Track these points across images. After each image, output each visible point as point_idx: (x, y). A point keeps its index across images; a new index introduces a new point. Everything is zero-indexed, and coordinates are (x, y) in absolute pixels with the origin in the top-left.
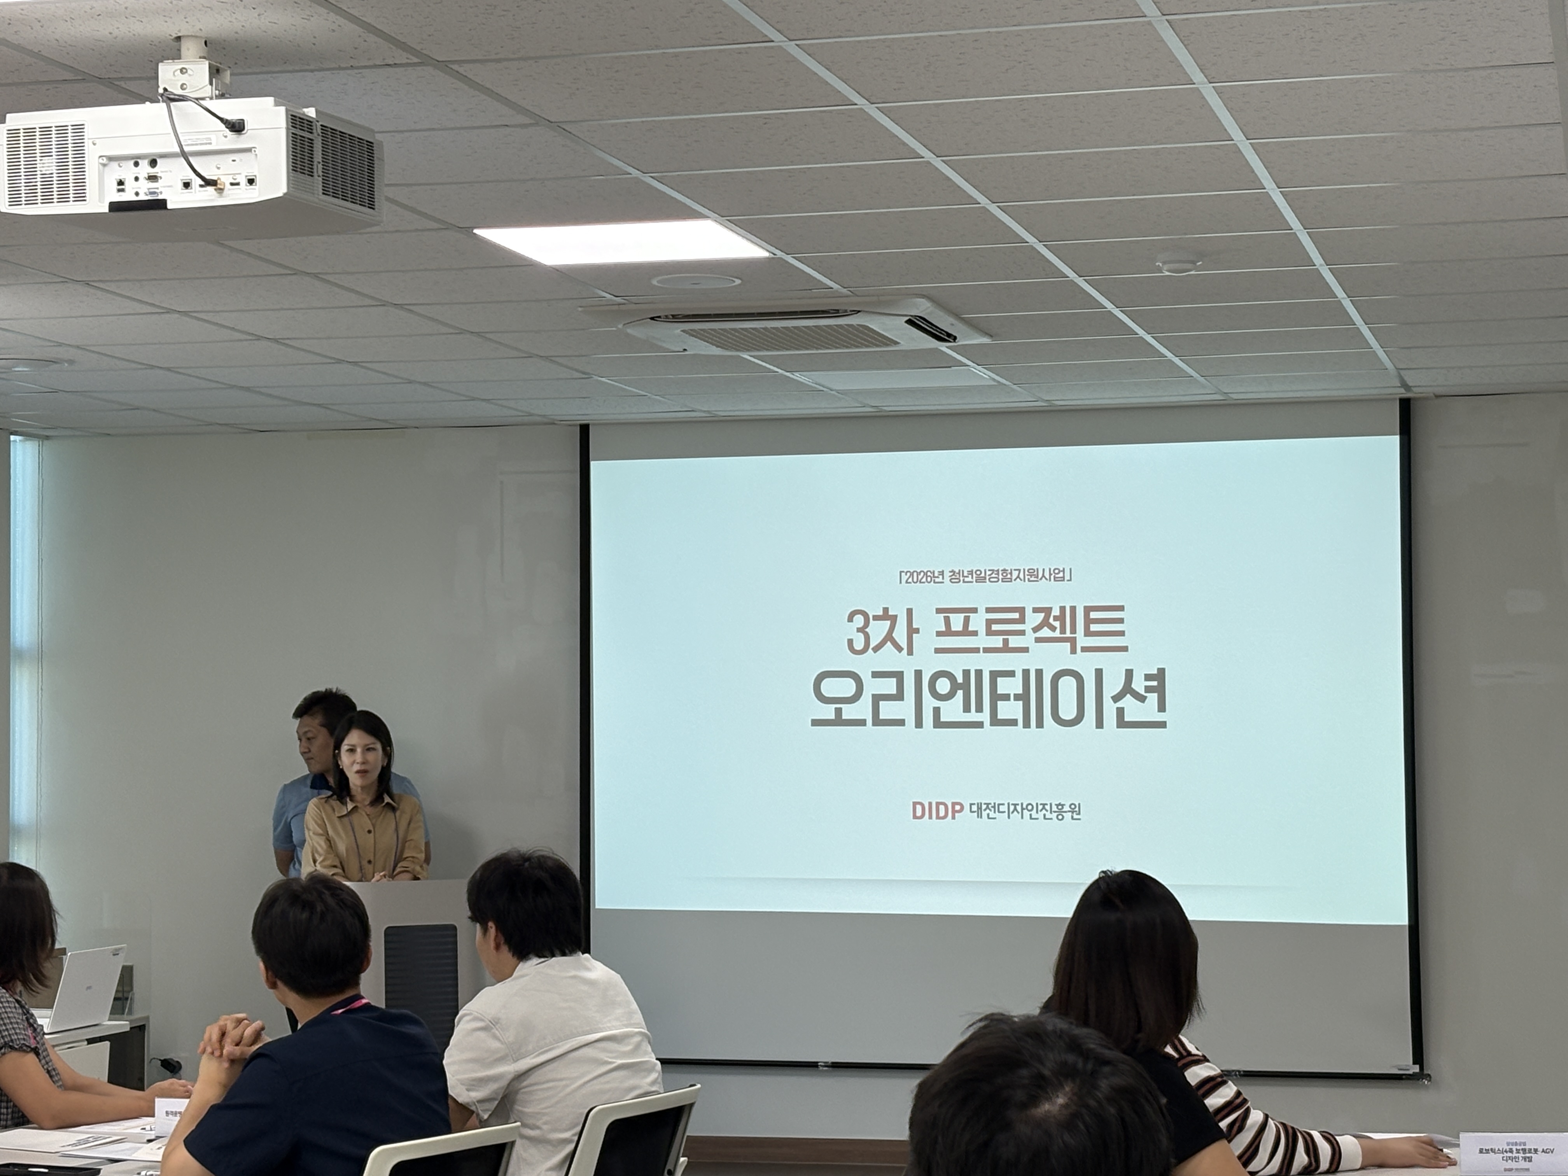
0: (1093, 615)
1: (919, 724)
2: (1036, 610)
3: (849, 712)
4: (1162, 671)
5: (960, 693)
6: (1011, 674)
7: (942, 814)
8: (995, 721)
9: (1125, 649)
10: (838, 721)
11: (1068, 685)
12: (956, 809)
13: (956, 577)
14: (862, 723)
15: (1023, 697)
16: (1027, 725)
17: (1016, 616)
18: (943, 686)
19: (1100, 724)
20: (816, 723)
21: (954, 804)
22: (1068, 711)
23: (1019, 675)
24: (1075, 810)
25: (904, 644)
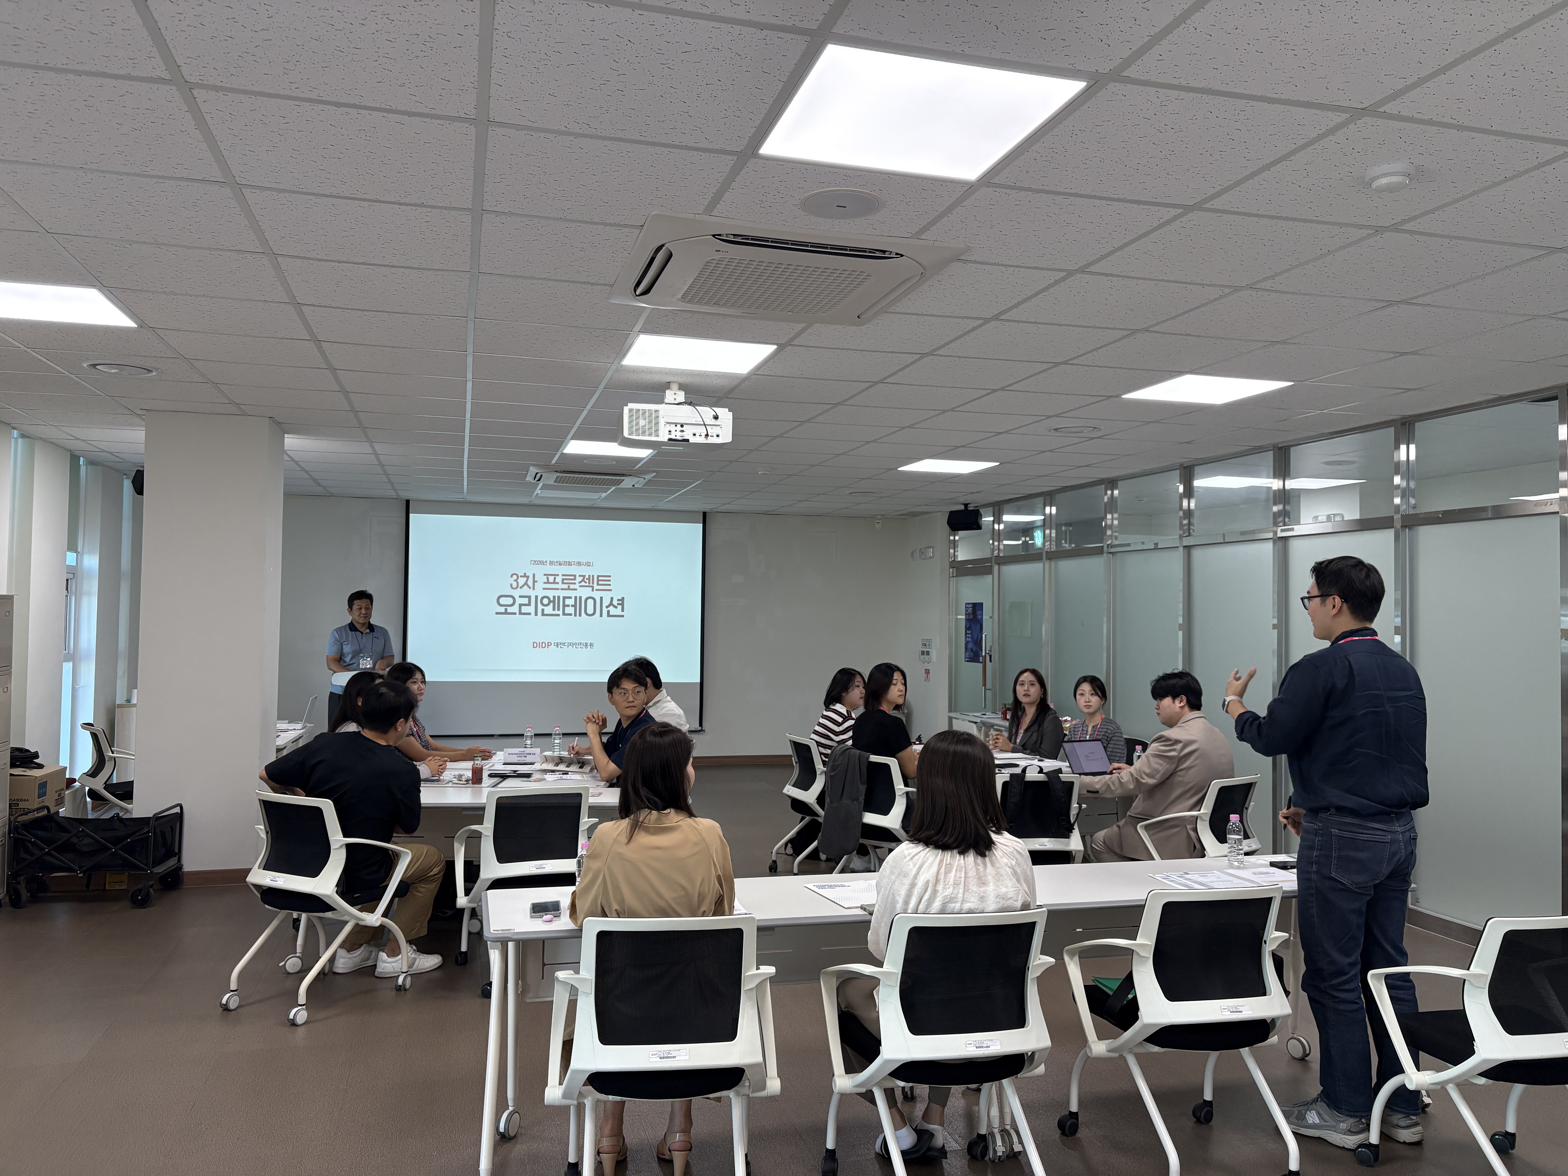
0: (600, 578)
1: (536, 614)
2: (580, 576)
3: (510, 610)
4: (623, 598)
5: (552, 604)
6: (570, 598)
7: (544, 646)
8: (564, 614)
9: (611, 590)
10: (506, 613)
11: (590, 602)
12: (549, 644)
13: (551, 563)
14: (515, 614)
15: (574, 606)
16: (575, 615)
17: (573, 577)
18: (546, 601)
19: (601, 616)
20: (497, 613)
21: (548, 643)
22: (590, 610)
23: (573, 598)
24: (591, 645)
25: (531, 586)
